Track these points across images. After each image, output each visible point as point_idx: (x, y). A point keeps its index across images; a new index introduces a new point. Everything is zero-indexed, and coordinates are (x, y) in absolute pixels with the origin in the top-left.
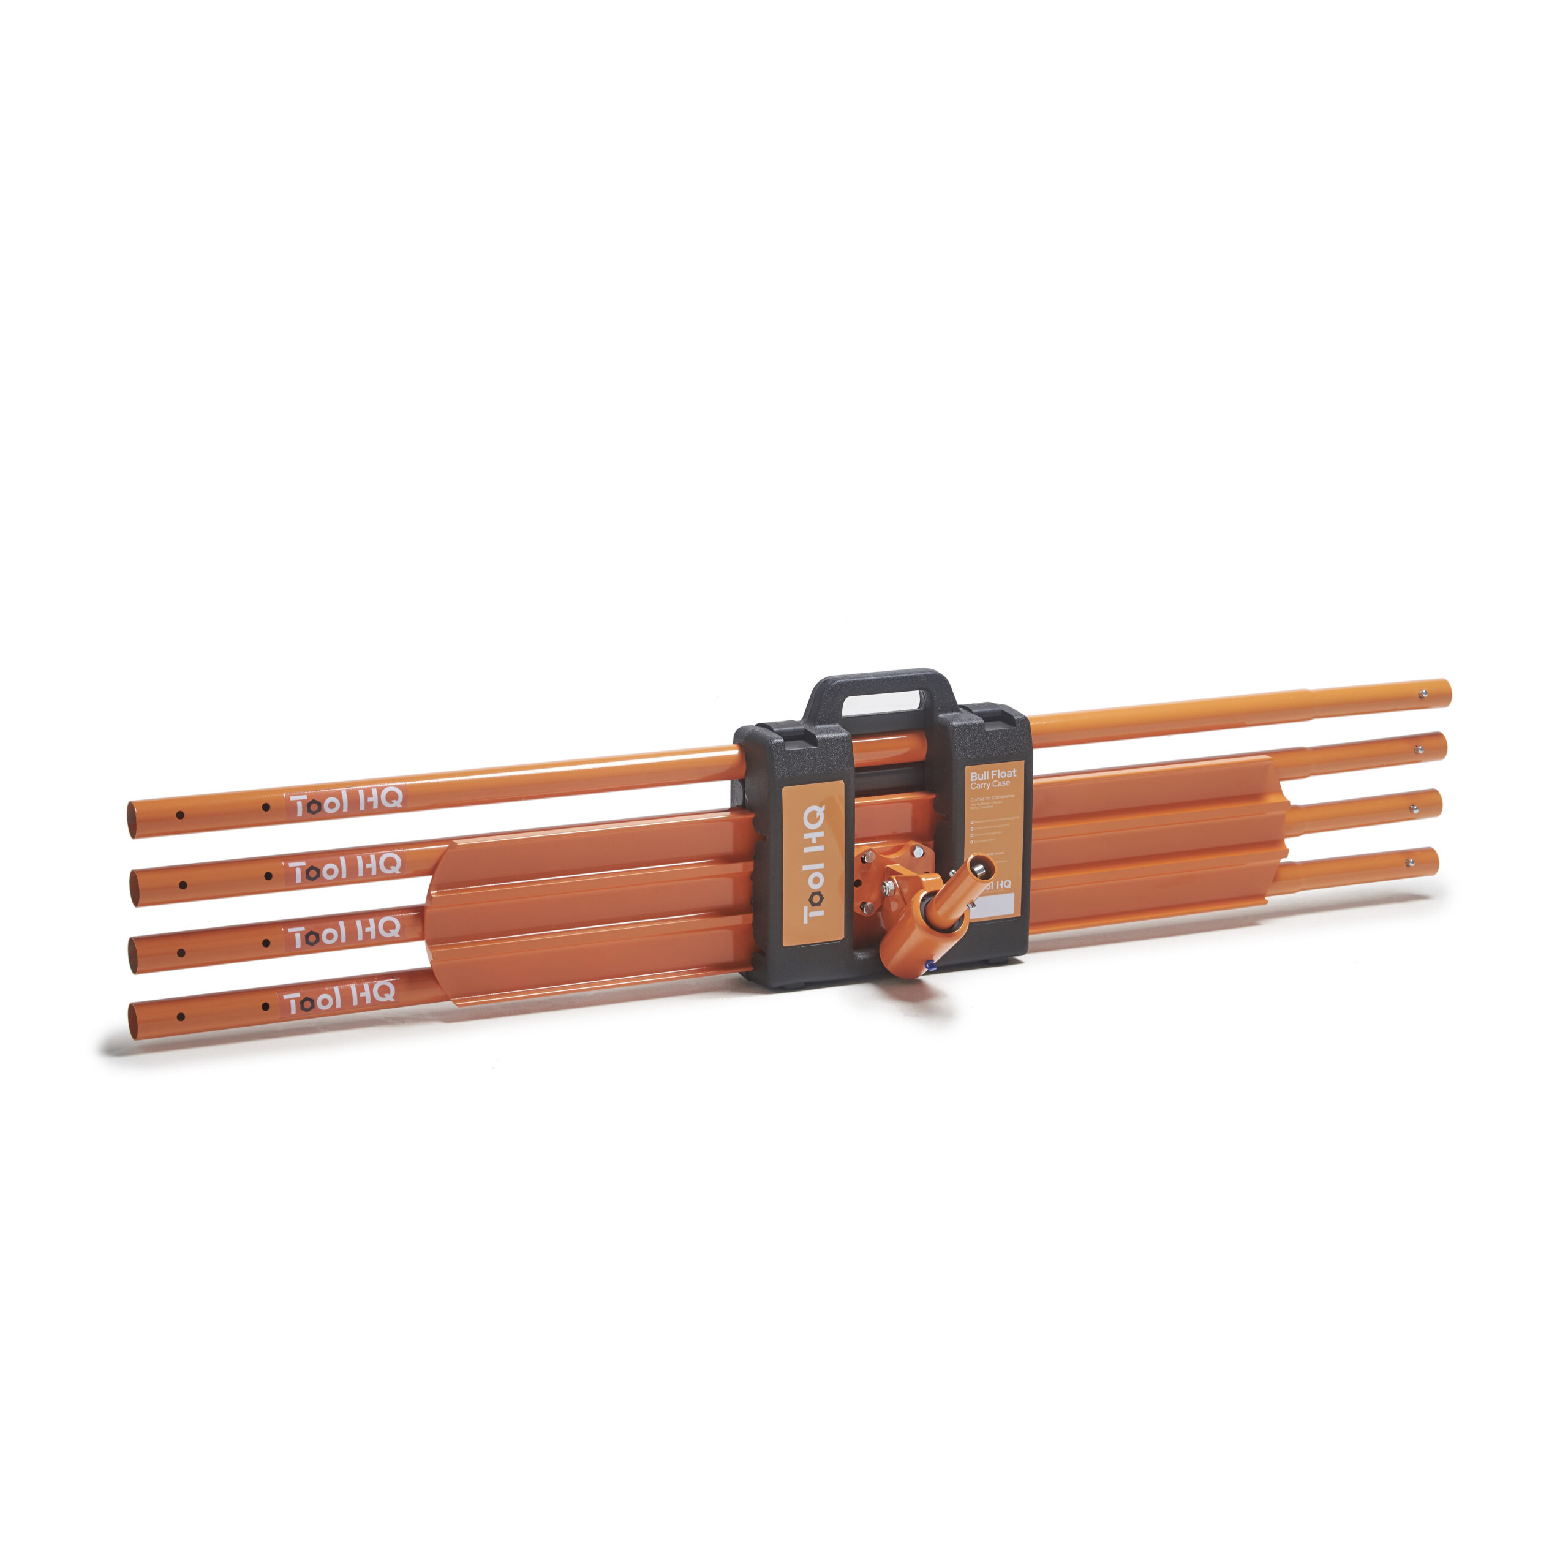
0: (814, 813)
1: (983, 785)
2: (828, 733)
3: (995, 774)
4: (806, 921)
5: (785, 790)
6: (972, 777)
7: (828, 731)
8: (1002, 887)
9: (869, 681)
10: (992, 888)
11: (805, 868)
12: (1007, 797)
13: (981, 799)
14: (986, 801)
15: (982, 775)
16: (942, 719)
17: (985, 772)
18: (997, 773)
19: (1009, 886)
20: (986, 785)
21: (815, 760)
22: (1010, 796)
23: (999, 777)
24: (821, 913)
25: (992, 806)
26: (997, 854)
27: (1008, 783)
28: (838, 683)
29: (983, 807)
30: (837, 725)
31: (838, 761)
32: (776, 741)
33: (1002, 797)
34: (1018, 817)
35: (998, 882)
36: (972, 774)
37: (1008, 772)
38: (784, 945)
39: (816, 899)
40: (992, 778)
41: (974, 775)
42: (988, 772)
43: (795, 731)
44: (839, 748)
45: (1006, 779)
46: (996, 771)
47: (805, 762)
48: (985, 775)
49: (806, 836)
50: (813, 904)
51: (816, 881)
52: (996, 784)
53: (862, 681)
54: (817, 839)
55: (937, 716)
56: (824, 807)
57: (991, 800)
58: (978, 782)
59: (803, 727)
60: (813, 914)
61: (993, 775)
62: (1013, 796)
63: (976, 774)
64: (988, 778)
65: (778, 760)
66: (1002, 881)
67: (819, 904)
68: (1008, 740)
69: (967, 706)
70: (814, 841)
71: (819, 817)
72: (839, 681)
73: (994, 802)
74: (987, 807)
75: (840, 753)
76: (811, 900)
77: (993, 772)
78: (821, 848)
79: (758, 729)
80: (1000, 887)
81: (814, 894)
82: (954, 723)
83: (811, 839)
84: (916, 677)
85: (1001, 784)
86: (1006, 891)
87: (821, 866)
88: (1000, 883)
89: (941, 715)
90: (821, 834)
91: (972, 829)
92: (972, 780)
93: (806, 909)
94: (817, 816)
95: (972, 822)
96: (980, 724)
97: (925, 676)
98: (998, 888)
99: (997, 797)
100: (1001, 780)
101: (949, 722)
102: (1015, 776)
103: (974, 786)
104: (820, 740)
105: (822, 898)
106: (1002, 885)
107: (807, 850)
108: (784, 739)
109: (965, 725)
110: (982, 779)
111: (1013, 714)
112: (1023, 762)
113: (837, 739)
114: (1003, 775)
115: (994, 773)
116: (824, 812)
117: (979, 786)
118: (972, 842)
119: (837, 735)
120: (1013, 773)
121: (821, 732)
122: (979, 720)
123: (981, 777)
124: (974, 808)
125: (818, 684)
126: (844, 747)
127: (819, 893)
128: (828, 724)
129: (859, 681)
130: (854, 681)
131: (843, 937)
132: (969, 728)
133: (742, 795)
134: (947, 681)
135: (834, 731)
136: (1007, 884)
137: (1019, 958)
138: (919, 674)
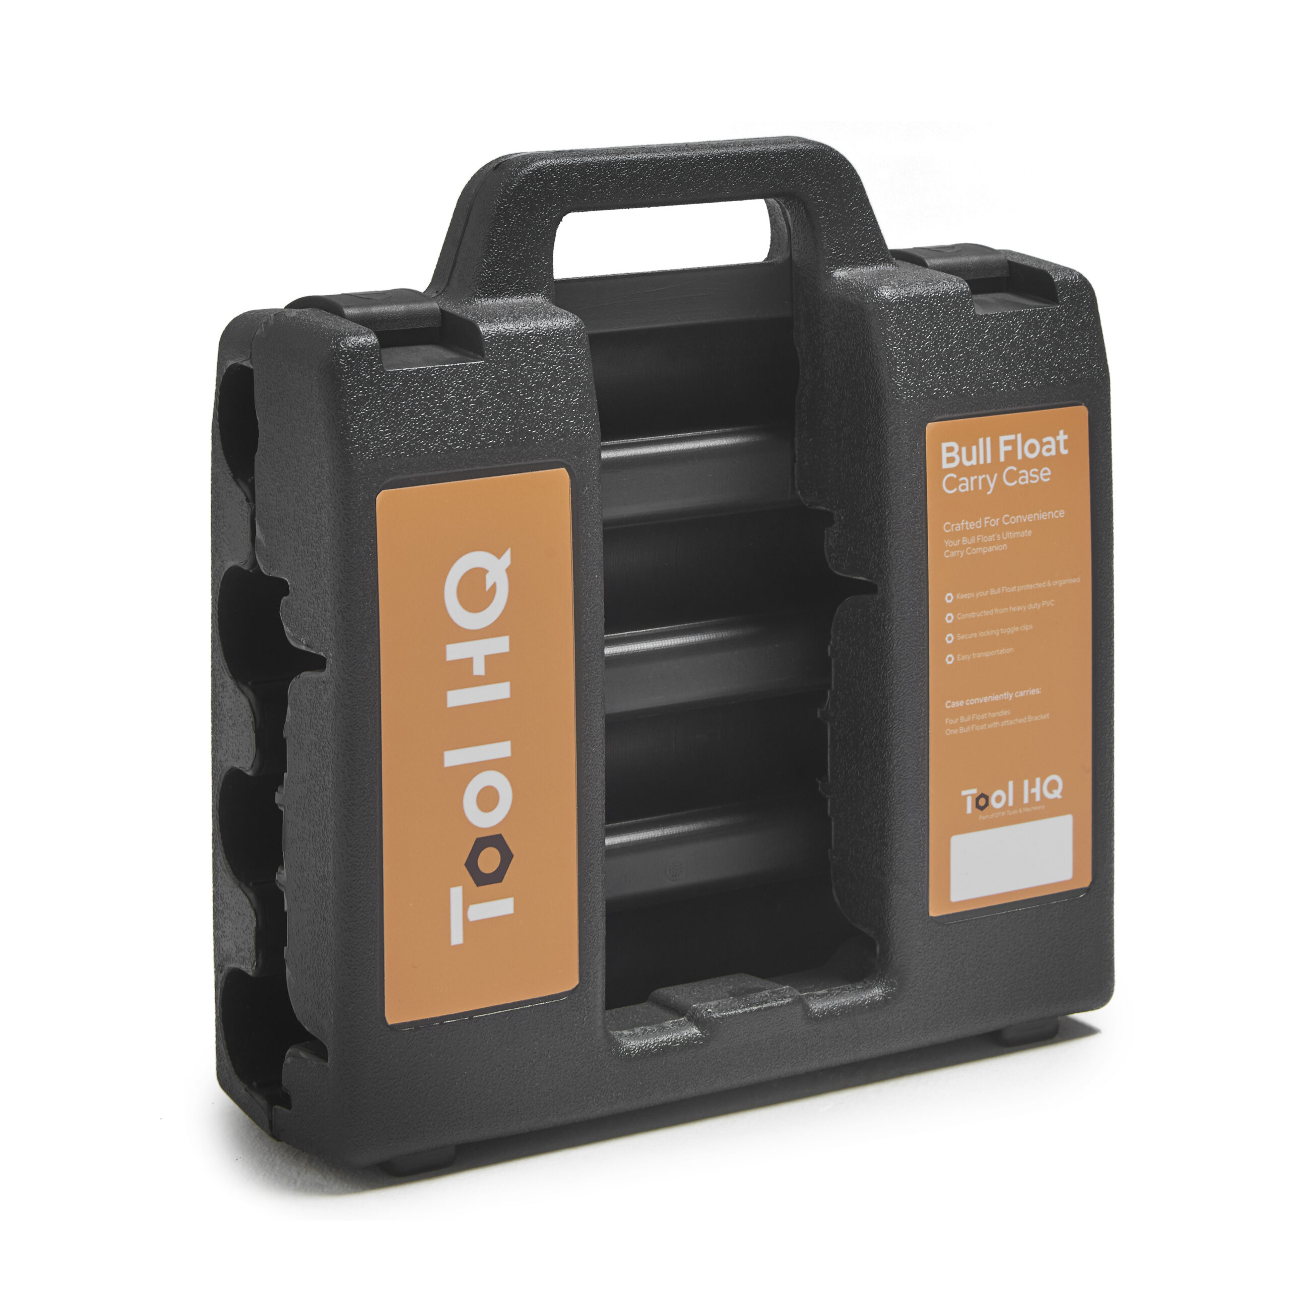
0: (477, 575)
1: (976, 481)
2: (515, 319)
3: (1009, 448)
4: (457, 937)
5: (384, 498)
6: (945, 455)
7: (514, 314)
8: (1038, 798)
9: (632, 164)
10: (1011, 803)
11: (453, 758)
12: (1043, 516)
13: (971, 525)
14: (987, 531)
15: (974, 448)
16: (846, 283)
17: (981, 440)
18: (1013, 443)
19: (1057, 794)
20: (984, 480)
21: (480, 403)
22: (1053, 514)
23: (1020, 457)
24: (504, 907)
25: (1004, 546)
26: (1022, 694)
27: (1044, 474)
28: (539, 170)
29: (976, 551)
30: (539, 299)
31: (547, 408)
32: (353, 341)
33: (1030, 517)
34: (1078, 580)
35: (1026, 782)
36: (945, 445)
37: (1045, 440)
38: (390, 1021)
39: (489, 860)
40: (1002, 459)
41: (950, 449)
42: (988, 440)
43: (411, 317)
44: (550, 363)
45: (1040, 461)
46: (1012, 437)
47: (447, 408)
48: (982, 451)
49: (455, 652)
50: (481, 879)
51: (488, 799)
52: (1012, 476)
53: (608, 164)
54: (490, 660)
55: (830, 276)
56: (507, 556)
57: (1001, 528)
58: (961, 470)
59: (435, 305)
60: (481, 911)
61: (1003, 449)
62: (1062, 513)
63: (954, 445)
64: (989, 461)
65: (360, 402)
66: (1038, 780)
67: (497, 876)
68: (1041, 342)
69: (912, 252)
70: (479, 669)
71: (494, 586)
72: (540, 163)
73: (1010, 535)
74: (991, 549)
75: (555, 381)
76: (471, 864)
77: (1002, 439)
78: (501, 691)
79: (294, 313)
80: (1032, 796)
81: (482, 843)
82: (887, 292)
83: (470, 661)
84: (764, 155)
85: (1027, 477)
86: (1049, 809)
87: (502, 750)
88: (1032, 785)
89: (840, 274)
90: (501, 645)
91: (949, 618)
92: (945, 465)
93: (456, 894)
94: (488, 586)
95: (949, 598)
96: (959, 295)
97: (791, 154)
98: (1026, 800)
99: (1016, 519)
100: (1027, 464)
101: (870, 290)
102: (1064, 452)
103: (952, 483)
104: (493, 339)
105: (507, 857)
106: (1036, 790)
107: (457, 698)
108: (378, 335)
109: (918, 298)
110: (974, 462)
111: (1046, 269)
112: (1082, 412)
113: (545, 337)
114: (1032, 448)
115: (1007, 443)
116: (508, 570)
117: (967, 485)
118: (950, 659)
119: (544, 324)
120: (1058, 443)
121: (492, 316)
122: (956, 285)
123: (969, 458)
124: (953, 554)
125: (474, 178)
126: (564, 361)
127: (496, 841)
128: (515, 294)
129: (600, 164)
130: (587, 165)
131: (577, 982)
132: (930, 306)
133: (248, 536)
134: (853, 170)
135: (533, 313)
136: (1053, 786)
137: (1085, 1017)
138: (772, 148)
